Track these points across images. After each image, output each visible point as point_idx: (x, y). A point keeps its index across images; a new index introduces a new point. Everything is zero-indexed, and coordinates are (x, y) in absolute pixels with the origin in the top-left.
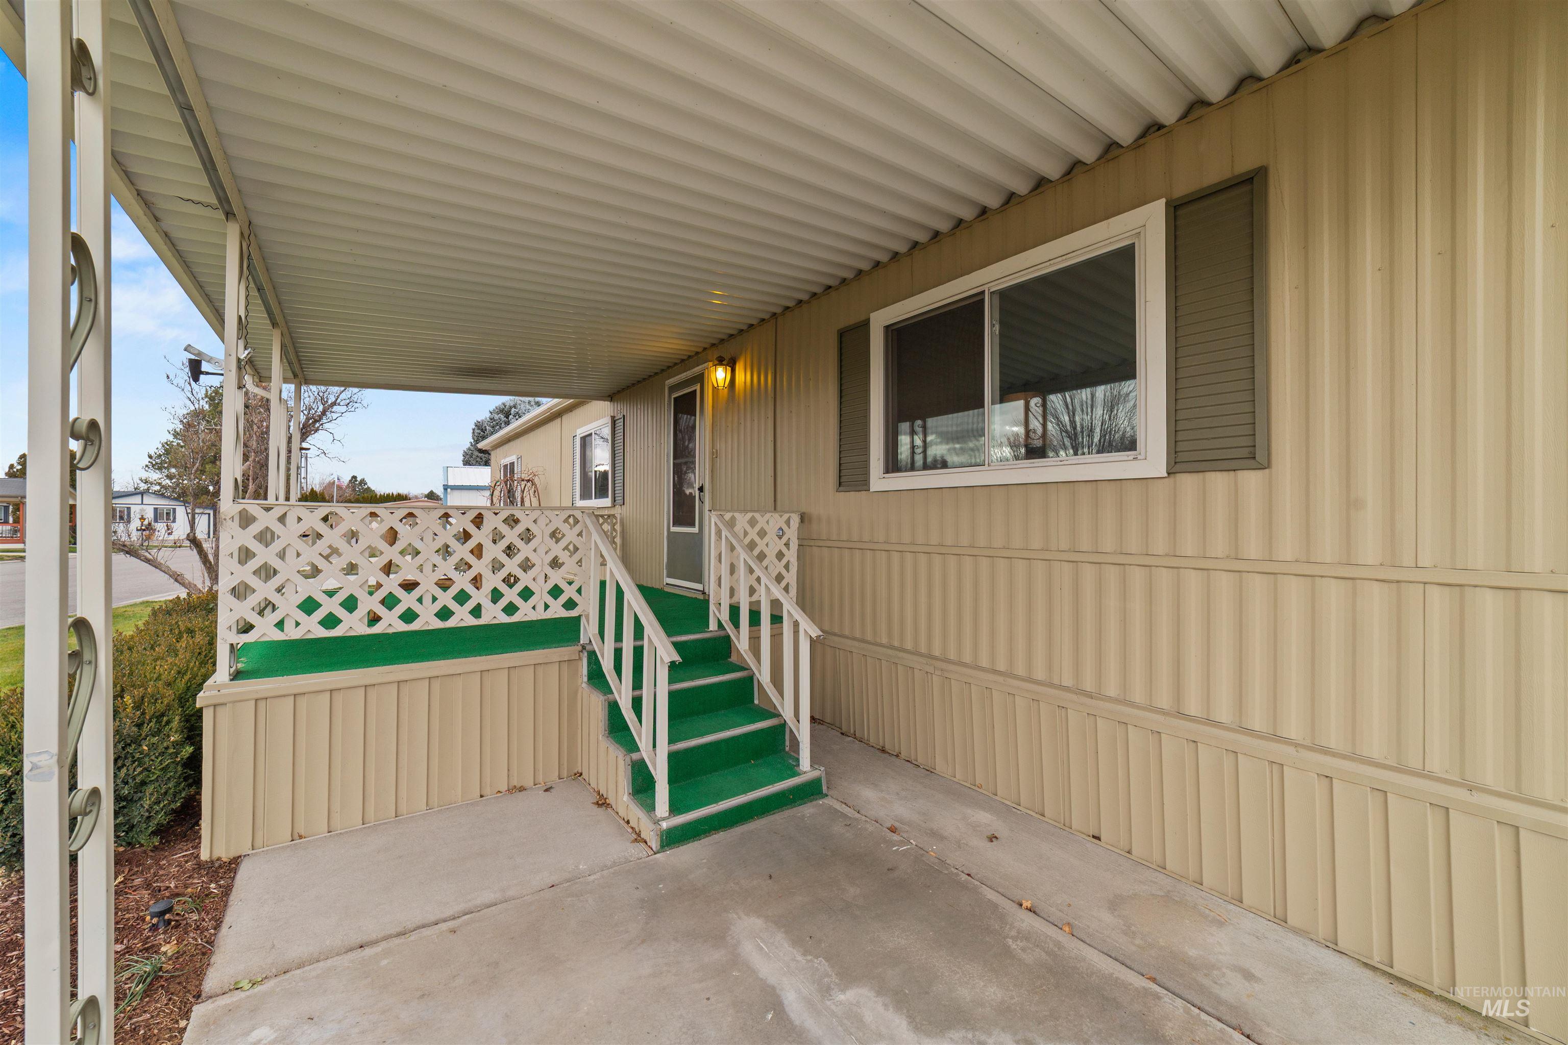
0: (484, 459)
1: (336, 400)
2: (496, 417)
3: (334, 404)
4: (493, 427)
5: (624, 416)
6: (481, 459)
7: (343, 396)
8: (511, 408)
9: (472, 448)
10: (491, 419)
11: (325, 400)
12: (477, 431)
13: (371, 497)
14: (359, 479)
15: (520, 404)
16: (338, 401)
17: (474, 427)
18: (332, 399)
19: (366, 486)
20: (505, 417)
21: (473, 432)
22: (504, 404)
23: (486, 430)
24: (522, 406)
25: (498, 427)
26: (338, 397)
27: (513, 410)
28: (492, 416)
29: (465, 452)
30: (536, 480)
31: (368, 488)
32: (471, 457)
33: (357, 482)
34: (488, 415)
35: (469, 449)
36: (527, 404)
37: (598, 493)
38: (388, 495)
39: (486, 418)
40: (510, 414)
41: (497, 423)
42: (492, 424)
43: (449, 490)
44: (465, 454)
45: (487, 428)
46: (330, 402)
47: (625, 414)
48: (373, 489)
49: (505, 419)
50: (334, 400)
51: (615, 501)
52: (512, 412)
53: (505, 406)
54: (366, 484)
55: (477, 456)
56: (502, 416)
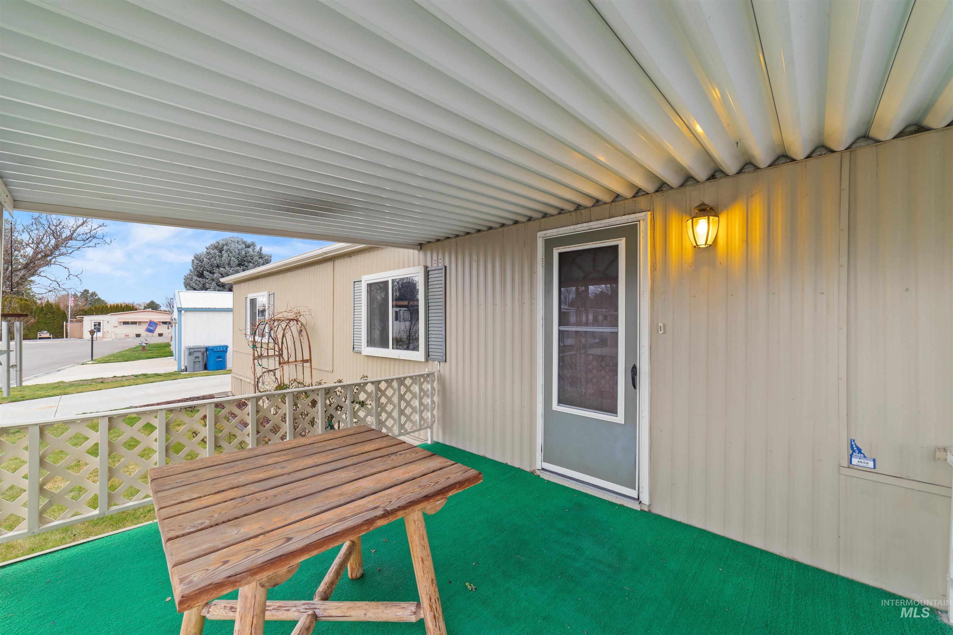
0: (202, 282)
1: (72, 234)
2: (212, 252)
3: (70, 238)
4: (209, 259)
5: (445, 267)
6: (200, 282)
7: (81, 230)
8: (223, 245)
9: (191, 274)
10: (208, 253)
11: (58, 234)
12: (195, 261)
13: (103, 307)
14: (90, 292)
15: (231, 243)
16: (74, 235)
17: (193, 258)
18: (66, 233)
19: (97, 297)
20: (219, 252)
21: (193, 262)
22: (217, 242)
23: (203, 261)
24: (232, 244)
25: (213, 259)
26: (74, 231)
27: (225, 247)
28: (208, 251)
29: (185, 276)
30: (301, 319)
31: (99, 298)
32: (191, 280)
33: (89, 294)
34: (205, 250)
35: (190, 275)
36: (236, 243)
37: (395, 343)
38: (117, 306)
39: (203, 252)
40: (223, 250)
41: (213, 256)
42: (208, 257)
43: (183, 312)
44: (186, 279)
45: (205, 259)
46: (64, 236)
47: (447, 264)
48: (103, 298)
49: (219, 253)
50: (69, 233)
51: (429, 356)
52: (224, 249)
53: (219, 244)
54: (97, 295)
55: (197, 280)
56: (216, 251)
